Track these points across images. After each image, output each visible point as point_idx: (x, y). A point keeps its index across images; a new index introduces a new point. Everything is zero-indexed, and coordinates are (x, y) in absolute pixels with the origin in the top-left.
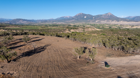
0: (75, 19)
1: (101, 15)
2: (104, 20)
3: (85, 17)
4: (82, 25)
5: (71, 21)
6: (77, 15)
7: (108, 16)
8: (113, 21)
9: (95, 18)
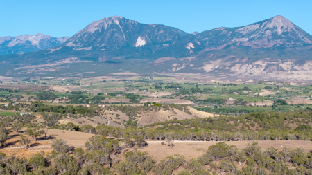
0: (77, 54)
1: (234, 32)
2: (251, 61)
3: (141, 42)
4: (121, 89)
5: (53, 66)
6: (93, 30)
7: (275, 36)
8: (300, 62)
9: (198, 48)
